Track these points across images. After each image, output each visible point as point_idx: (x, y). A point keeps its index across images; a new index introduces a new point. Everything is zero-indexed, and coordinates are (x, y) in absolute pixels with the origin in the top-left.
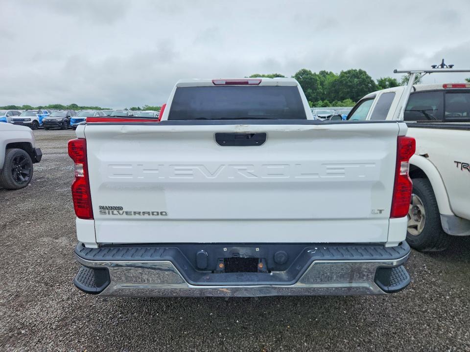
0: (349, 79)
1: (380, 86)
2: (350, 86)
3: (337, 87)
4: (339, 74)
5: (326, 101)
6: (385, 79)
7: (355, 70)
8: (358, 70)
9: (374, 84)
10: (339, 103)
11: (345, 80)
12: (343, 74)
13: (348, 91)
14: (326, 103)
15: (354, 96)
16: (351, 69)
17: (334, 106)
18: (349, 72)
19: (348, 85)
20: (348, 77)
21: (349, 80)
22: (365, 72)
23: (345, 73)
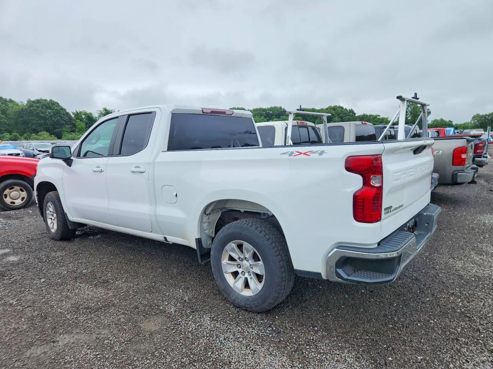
0: (40, 109)
1: (77, 119)
2: (42, 118)
3: (25, 117)
4: (25, 103)
5: (15, 134)
6: (81, 113)
7: (45, 100)
8: (48, 100)
9: (71, 116)
10: (34, 135)
11: (35, 110)
12: (31, 104)
13: (41, 123)
14: (16, 136)
15: (50, 129)
16: (39, 98)
17: (26, 139)
18: (38, 101)
19: (40, 116)
20: (38, 107)
21: (40, 111)
22: (58, 103)
23: (33, 102)
